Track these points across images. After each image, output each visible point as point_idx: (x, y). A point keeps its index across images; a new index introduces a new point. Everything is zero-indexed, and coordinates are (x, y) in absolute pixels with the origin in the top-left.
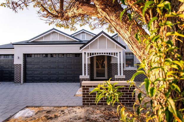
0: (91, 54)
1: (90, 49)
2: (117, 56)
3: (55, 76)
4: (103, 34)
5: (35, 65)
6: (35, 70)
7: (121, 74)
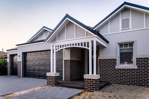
0: (61, 46)
1: (57, 41)
2: (88, 46)
3: (43, 73)
4: (67, 18)
5: (31, 62)
6: (30, 67)
7: (93, 73)
